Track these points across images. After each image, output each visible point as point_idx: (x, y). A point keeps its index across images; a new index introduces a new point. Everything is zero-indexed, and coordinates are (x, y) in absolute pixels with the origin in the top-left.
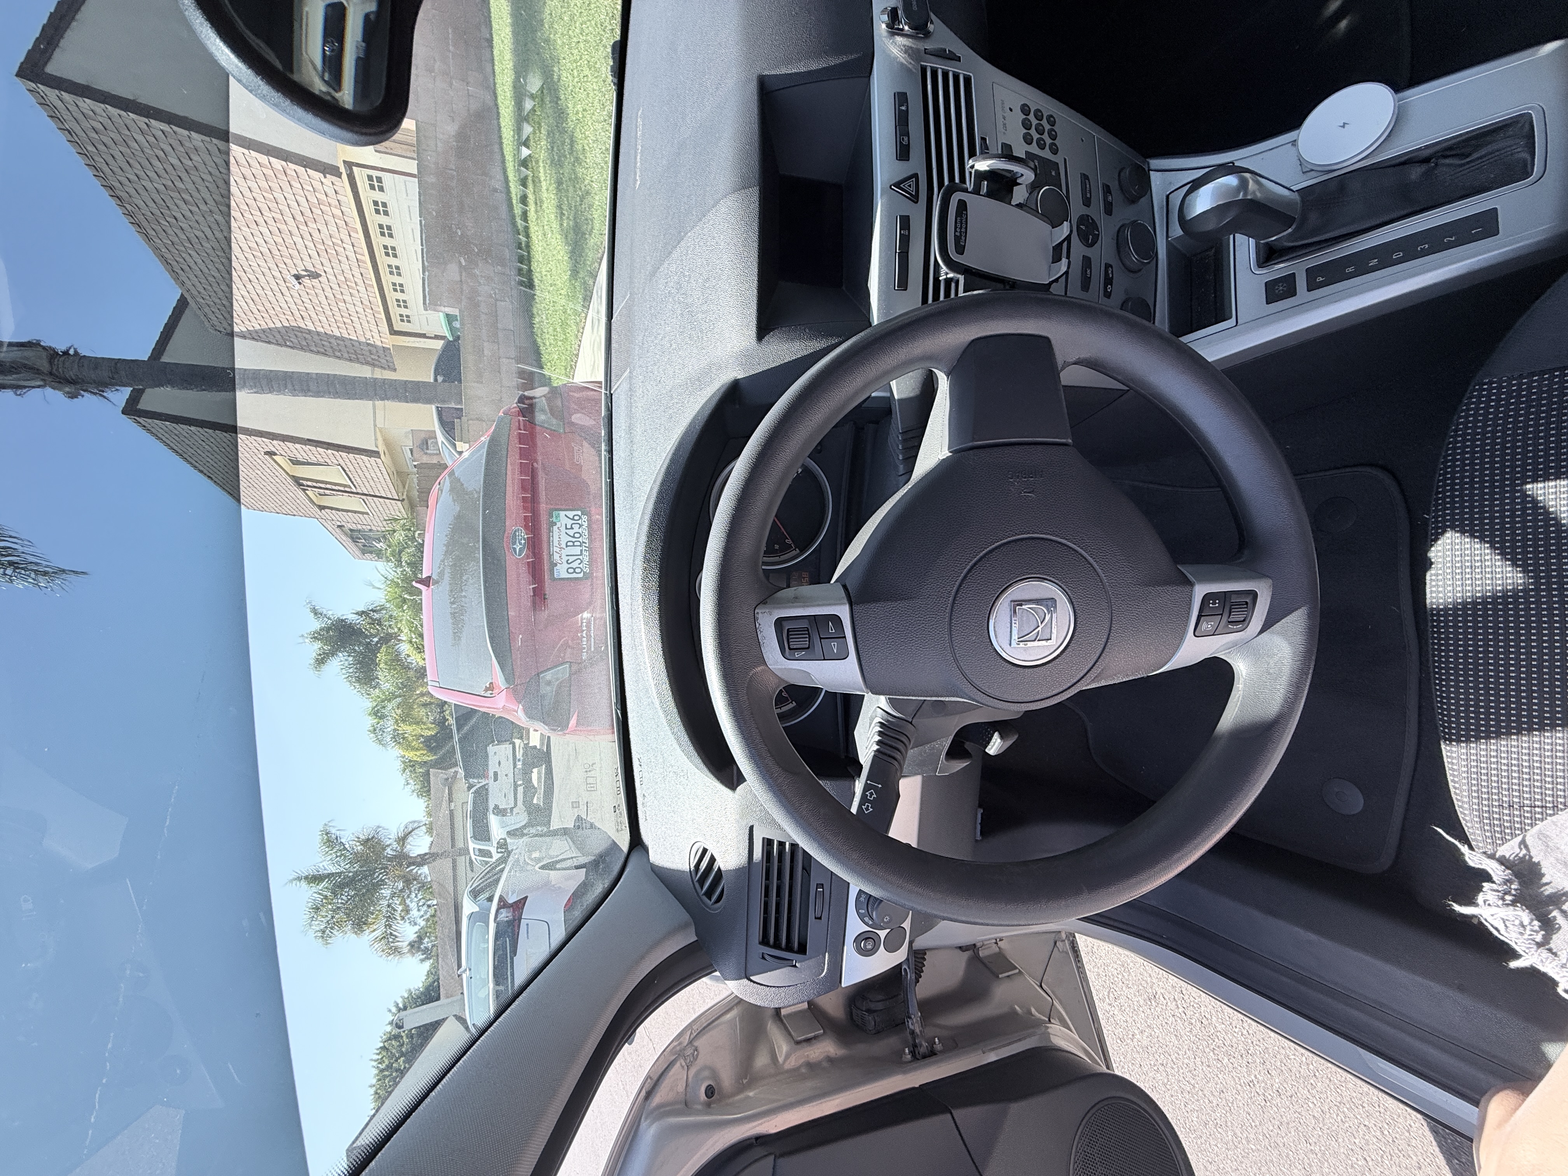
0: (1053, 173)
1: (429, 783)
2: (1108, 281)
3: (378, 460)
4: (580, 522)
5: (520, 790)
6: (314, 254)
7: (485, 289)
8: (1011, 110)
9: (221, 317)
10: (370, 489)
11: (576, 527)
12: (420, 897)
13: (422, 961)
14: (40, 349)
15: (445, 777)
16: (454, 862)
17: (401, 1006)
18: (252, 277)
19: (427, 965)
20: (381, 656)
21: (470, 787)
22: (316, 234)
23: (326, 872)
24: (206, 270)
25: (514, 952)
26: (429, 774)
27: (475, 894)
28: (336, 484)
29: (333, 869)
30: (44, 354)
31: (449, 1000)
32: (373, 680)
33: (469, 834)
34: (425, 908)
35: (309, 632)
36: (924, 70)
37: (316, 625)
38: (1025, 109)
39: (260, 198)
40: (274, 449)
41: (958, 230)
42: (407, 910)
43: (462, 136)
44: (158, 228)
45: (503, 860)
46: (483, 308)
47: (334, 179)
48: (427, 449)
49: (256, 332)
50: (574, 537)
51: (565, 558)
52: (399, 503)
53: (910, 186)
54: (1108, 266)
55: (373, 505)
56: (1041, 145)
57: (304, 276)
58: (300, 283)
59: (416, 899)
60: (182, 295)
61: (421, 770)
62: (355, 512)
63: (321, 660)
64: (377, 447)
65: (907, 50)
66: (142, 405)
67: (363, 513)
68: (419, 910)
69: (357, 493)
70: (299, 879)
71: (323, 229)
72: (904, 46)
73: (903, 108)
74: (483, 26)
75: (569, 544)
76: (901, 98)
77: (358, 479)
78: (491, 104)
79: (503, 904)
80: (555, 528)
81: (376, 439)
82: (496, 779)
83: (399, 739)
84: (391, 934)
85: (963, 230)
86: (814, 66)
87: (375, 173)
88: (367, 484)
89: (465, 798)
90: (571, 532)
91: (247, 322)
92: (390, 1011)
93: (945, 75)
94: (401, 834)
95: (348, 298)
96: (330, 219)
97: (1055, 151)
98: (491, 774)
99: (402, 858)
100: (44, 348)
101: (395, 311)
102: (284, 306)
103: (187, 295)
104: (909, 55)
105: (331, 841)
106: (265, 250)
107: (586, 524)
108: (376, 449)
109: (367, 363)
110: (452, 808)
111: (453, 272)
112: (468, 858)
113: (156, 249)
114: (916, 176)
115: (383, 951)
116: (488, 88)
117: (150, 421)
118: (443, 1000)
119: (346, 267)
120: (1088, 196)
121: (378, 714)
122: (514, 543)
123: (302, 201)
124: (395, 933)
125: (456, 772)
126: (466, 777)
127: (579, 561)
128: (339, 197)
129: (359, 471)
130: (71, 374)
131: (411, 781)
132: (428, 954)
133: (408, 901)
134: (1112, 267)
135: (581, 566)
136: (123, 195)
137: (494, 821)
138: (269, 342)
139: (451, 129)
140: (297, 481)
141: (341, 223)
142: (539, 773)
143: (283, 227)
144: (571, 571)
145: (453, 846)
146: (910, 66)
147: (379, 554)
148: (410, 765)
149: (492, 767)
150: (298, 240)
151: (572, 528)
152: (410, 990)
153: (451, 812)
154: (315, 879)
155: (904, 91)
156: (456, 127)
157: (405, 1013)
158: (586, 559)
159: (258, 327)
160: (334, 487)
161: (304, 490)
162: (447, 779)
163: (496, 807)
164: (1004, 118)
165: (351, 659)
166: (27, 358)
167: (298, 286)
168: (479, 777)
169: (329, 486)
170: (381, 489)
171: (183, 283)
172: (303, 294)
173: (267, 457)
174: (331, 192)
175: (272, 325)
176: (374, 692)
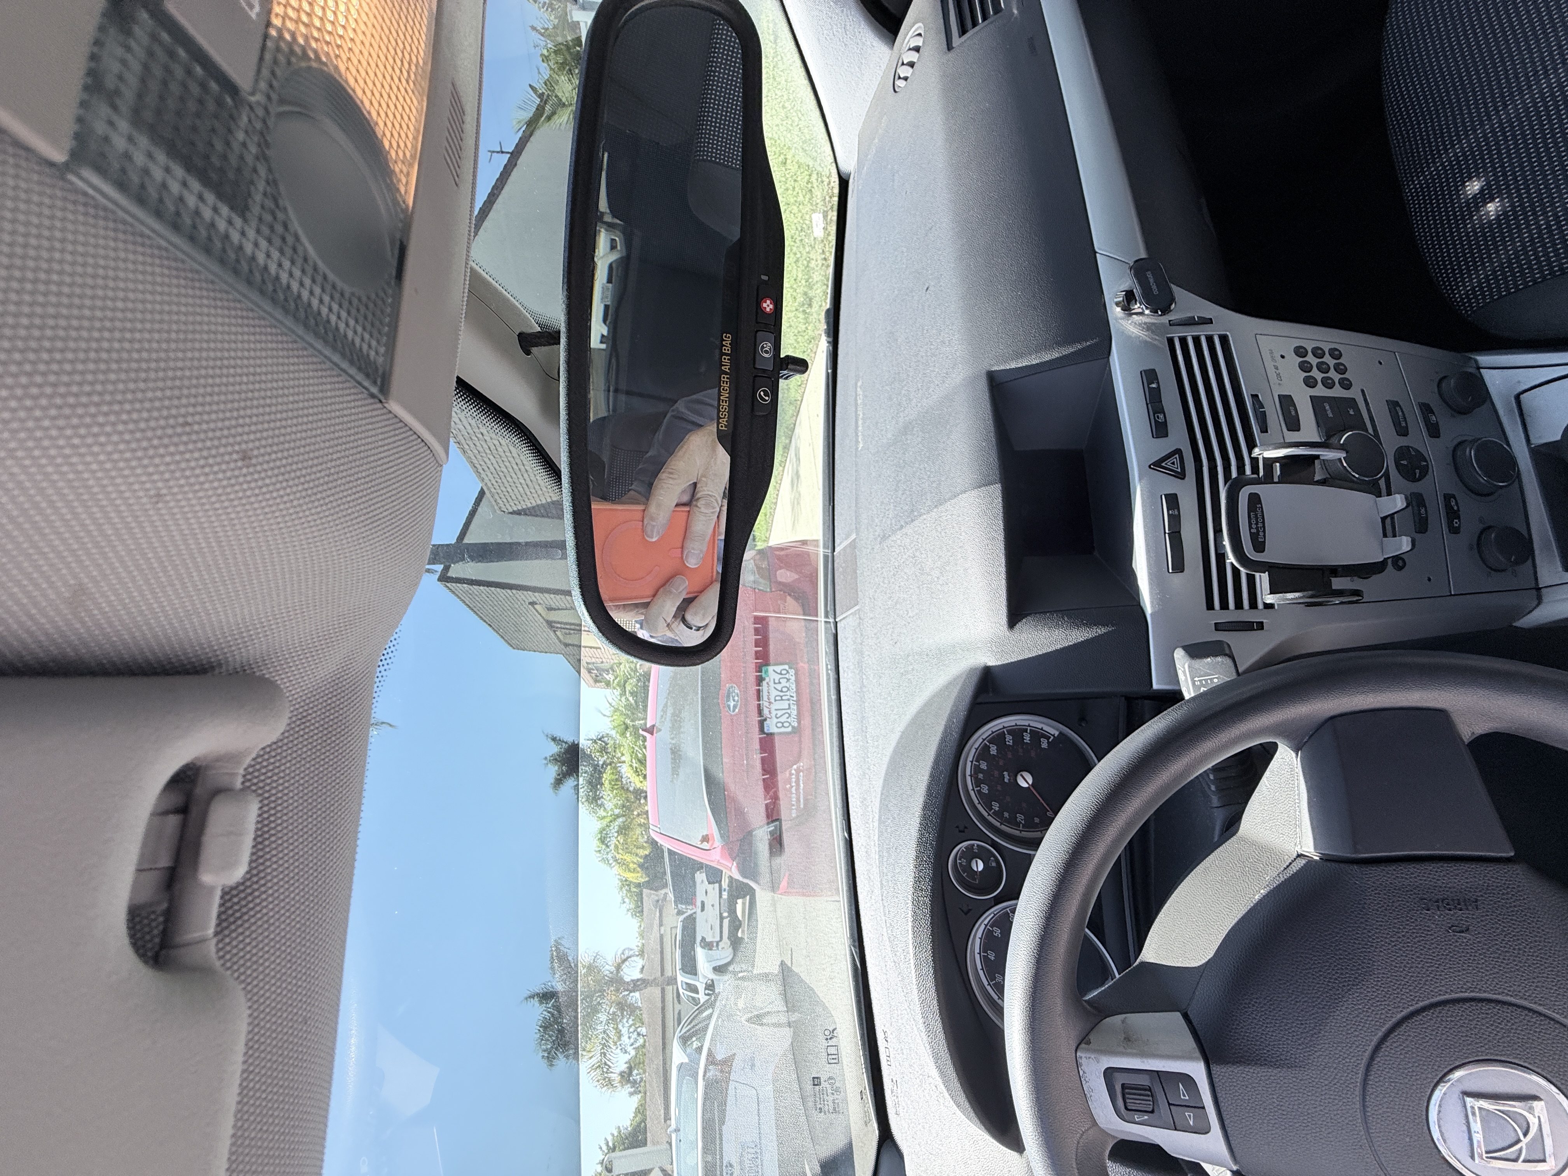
0: (1352, 412)
1: (642, 904)
2: (1452, 514)
4: (787, 676)
5: (726, 922)
8: (1283, 357)
11: (783, 681)
12: (631, 1022)
13: (631, 1094)
15: (657, 898)
16: (663, 991)
17: (611, 1144)
19: (636, 1099)
20: (607, 777)
21: (680, 913)
23: (554, 991)
24: (497, 467)
25: (722, 1122)
26: (642, 894)
27: (685, 1040)
28: (578, 625)
29: (560, 989)
31: (655, 1148)
32: (599, 799)
33: (679, 966)
34: (635, 1035)
35: (552, 756)
36: (1171, 341)
37: (554, 749)
38: (1300, 352)
40: (535, 600)
41: (1254, 526)
42: (620, 1035)
44: (470, 443)
45: (711, 1004)
49: (529, 509)
50: (781, 691)
51: (774, 713)
53: (1173, 463)
54: (1448, 498)
56: (1328, 384)
59: (627, 1025)
60: (482, 489)
61: (635, 890)
62: (591, 648)
63: (559, 781)
65: (1149, 327)
66: (451, 574)
67: (596, 648)
68: (629, 1038)
70: (532, 997)
72: (1145, 323)
73: (1154, 386)
75: (777, 698)
76: (1150, 376)
79: (711, 1060)
80: (764, 683)
82: (703, 909)
83: (619, 859)
84: (605, 1064)
85: (1260, 525)
86: (1047, 357)
89: (674, 923)
90: (779, 687)
91: (522, 502)
92: (601, 1148)
93: (1197, 340)
94: (617, 961)
97: (1346, 384)
98: (699, 904)
99: (617, 981)
103: (485, 488)
104: (1153, 332)
107: (793, 678)
110: (662, 932)
112: (675, 987)
113: (469, 458)
114: (1178, 452)
115: (598, 1081)
117: (454, 584)
118: (649, 1147)
120: (1403, 424)
122: (728, 700)
124: (608, 1063)
125: (666, 894)
126: (675, 902)
127: (787, 715)
131: (627, 900)
132: (637, 1087)
133: (620, 1026)
134: (1454, 497)
135: (789, 720)
137: (700, 953)
138: (537, 516)
140: (550, 624)
142: (744, 904)
144: (779, 725)
145: (662, 975)
146: (1156, 342)
147: (608, 684)
148: (625, 883)
149: (700, 897)
151: (780, 683)
152: (619, 1127)
153: (662, 937)
154: (545, 997)
155: (1152, 367)
157: (613, 1155)
158: (794, 713)
159: (529, 505)
161: (555, 631)
162: (658, 901)
163: (703, 939)
164: (1277, 368)
168: (687, 903)
169: (573, 627)
171: (483, 480)
173: (530, 606)
175: (539, 502)
176: (602, 813)
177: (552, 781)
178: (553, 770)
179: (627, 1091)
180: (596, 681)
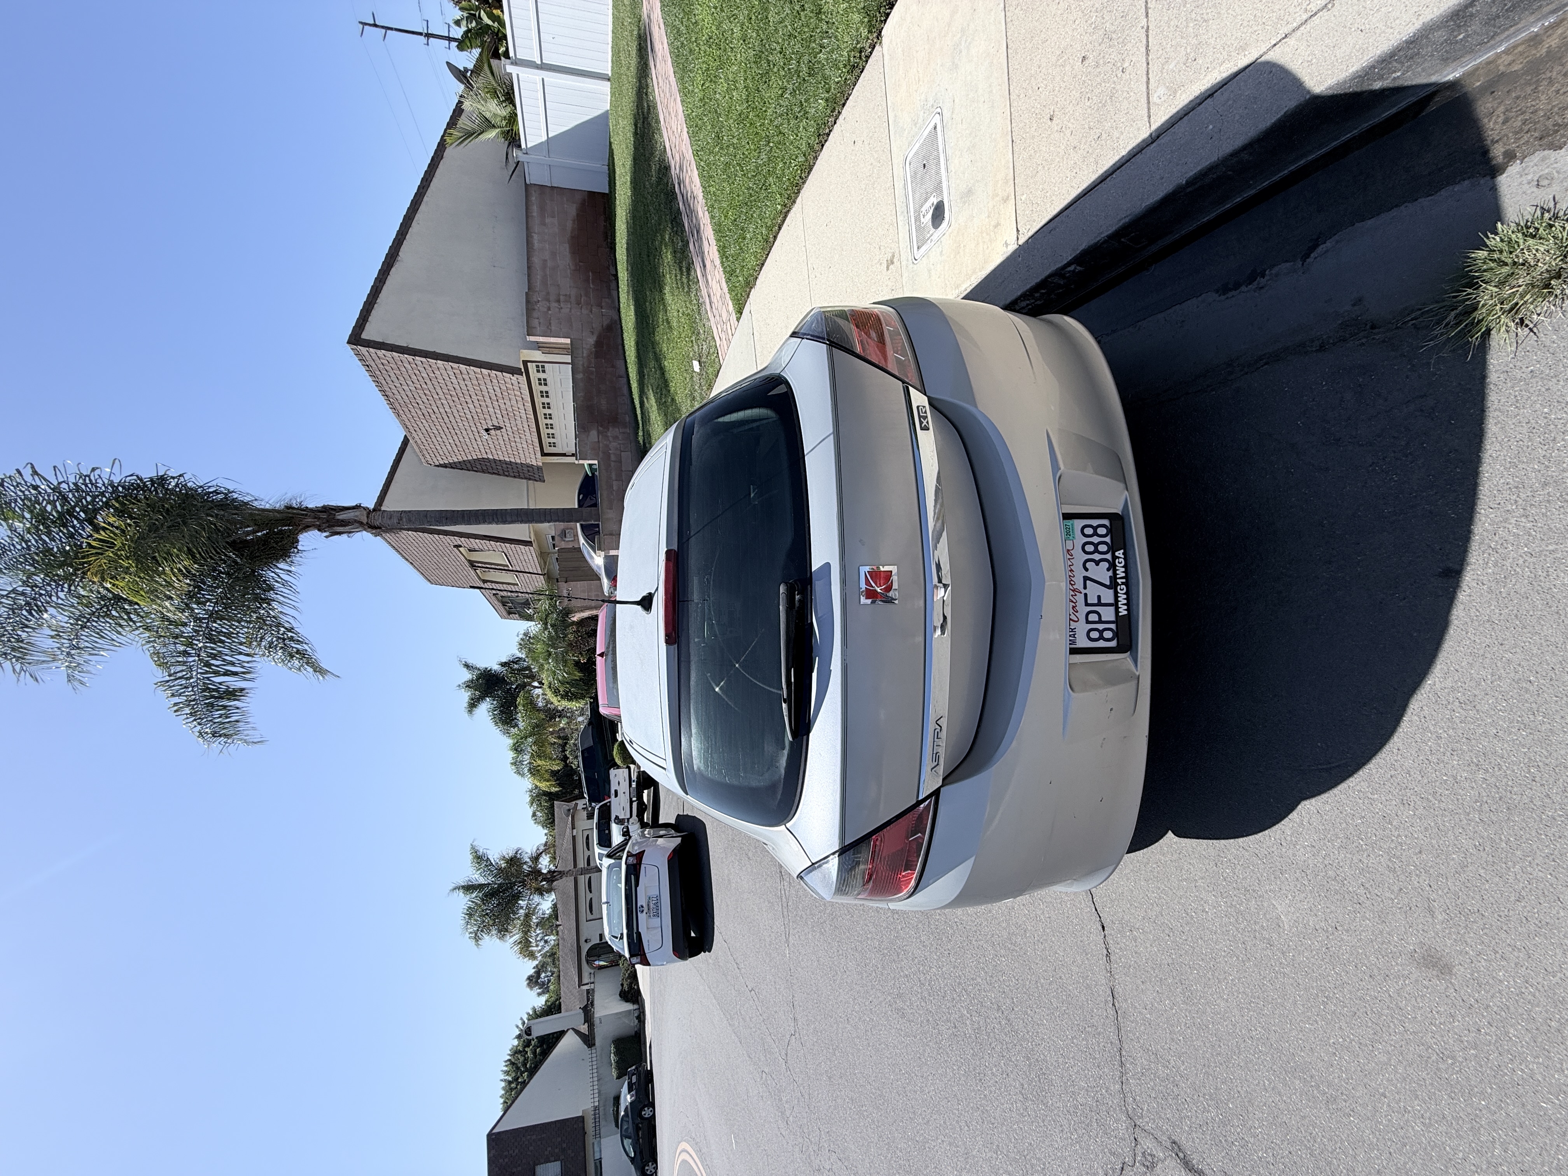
1: (553, 815)
3: (531, 548)
6: (500, 416)
7: (613, 445)
9: (433, 456)
10: (522, 568)
13: (539, 994)
14: (362, 509)
15: (568, 808)
18: (458, 432)
20: (519, 700)
22: (503, 406)
23: (477, 883)
24: (429, 430)
26: (554, 806)
28: (498, 565)
29: (482, 881)
30: (365, 513)
31: (569, 1013)
32: (513, 720)
34: (542, 943)
35: (463, 681)
37: (467, 676)
39: (471, 389)
40: (460, 543)
43: (598, 344)
46: (613, 458)
47: (518, 376)
48: (565, 537)
49: (455, 463)
52: (542, 577)
55: (523, 578)
57: (491, 429)
58: (488, 434)
60: (407, 438)
61: (546, 804)
62: (509, 584)
63: (473, 705)
64: (530, 538)
67: (514, 585)
69: (513, 571)
71: (508, 403)
74: (611, 266)
77: (515, 561)
78: (617, 318)
79: (629, 855)
81: (530, 533)
82: (616, 796)
83: (535, 772)
87: (540, 364)
88: (520, 564)
91: (450, 458)
92: (517, 1027)
94: (534, 855)
95: (518, 440)
96: (513, 397)
98: (613, 793)
99: (536, 873)
100: (364, 508)
101: (546, 441)
102: (475, 446)
103: (410, 438)
105: (479, 858)
106: (469, 417)
108: (529, 540)
109: (525, 478)
110: (575, 834)
111: (594, 434)
116: (614, 308)
118: (564, 1014)
119: (519, 422)
121: (517, 749)
123: (497, 389)
128: (520, 385)
129: (516, 556)
130: (377, 523)
131: (537, 814)
136: (390, 394)
138: (462, 469)
139: (592, 340)
140: (472, 564)
141: (519, 399)
142: (649, 795)
143: (483, 403)
145: (575, 866)
149: (614, 787)
150: (491, 410)
152: (534, 1007)
153: (574, 838)
154: (469, 888)
156: (595, 338)
159: (456, 460)
160: (497, 567)
161: (475, 570)
162: (569, 810)
163: (617, 817)
165: (495, 702)
166: (357, 516)
167: (487, 437)
168: (601, 798)
169: (493, 566)
170: (530, 567)
172: (490, 439)
173: (455, 549)
174: (515, 383)
175: (465, 459)
176: (514, 731)
177: (466, 705)
178: (465, 696)
179: (536, 993)
180: (509, 613)
